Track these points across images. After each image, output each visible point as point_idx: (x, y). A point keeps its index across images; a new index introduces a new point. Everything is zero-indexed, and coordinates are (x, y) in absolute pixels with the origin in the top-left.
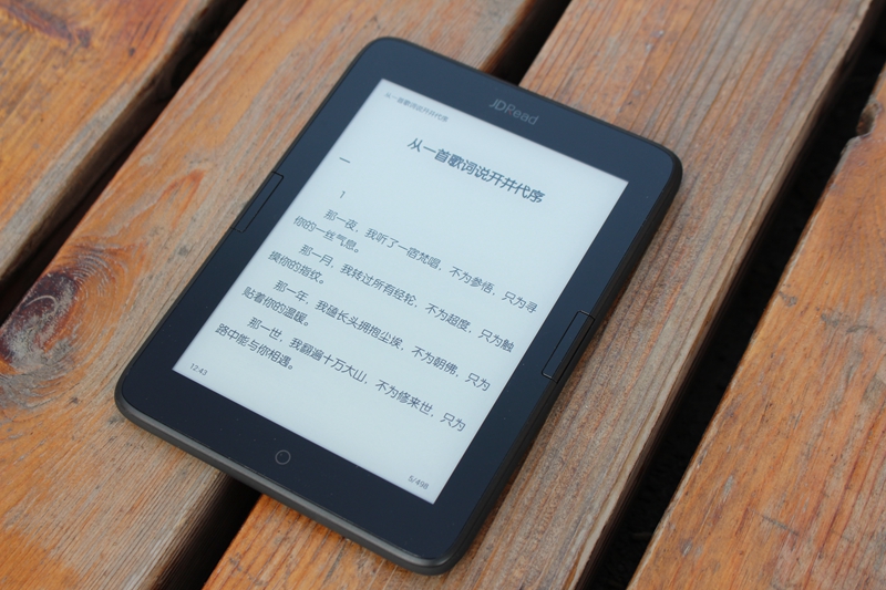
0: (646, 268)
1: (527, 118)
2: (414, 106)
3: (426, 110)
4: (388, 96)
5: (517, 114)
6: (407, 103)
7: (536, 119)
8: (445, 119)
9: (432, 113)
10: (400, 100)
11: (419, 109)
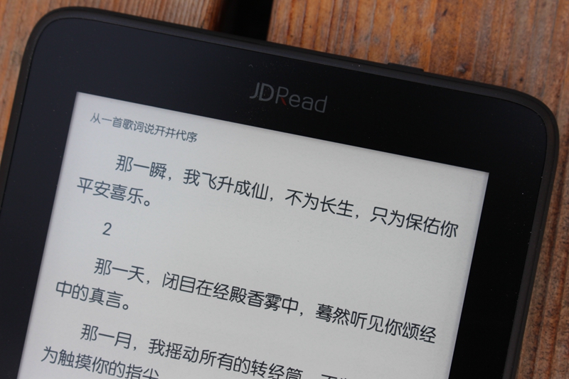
0: (541, 282)
1: (310, 104)
2: (140, 126)
3: (160, 129)
4: (96, 119)
5: (294, 100)
6: (128, 124)
7: (325, 101)
8: (193, 136)
9: (171, 132)
10: (117, 122)
11: (149, 129)
